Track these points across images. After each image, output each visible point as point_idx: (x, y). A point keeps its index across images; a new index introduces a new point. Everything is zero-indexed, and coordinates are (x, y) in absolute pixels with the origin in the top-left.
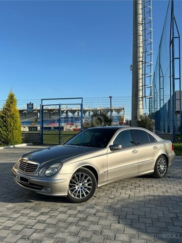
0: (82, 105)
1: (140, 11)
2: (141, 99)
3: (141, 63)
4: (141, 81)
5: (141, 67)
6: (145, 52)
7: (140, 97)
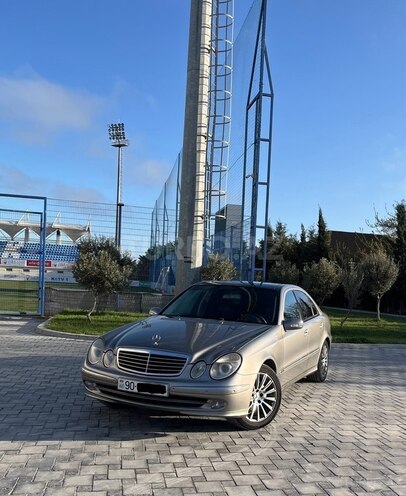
0: (43, 216)
1: (208, 21)
2: (200, 219)
3: (203, 139)
4: (202, 179)
5: (203, 147)
6: (213, 116)
7: (200, 214)
